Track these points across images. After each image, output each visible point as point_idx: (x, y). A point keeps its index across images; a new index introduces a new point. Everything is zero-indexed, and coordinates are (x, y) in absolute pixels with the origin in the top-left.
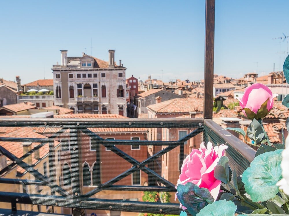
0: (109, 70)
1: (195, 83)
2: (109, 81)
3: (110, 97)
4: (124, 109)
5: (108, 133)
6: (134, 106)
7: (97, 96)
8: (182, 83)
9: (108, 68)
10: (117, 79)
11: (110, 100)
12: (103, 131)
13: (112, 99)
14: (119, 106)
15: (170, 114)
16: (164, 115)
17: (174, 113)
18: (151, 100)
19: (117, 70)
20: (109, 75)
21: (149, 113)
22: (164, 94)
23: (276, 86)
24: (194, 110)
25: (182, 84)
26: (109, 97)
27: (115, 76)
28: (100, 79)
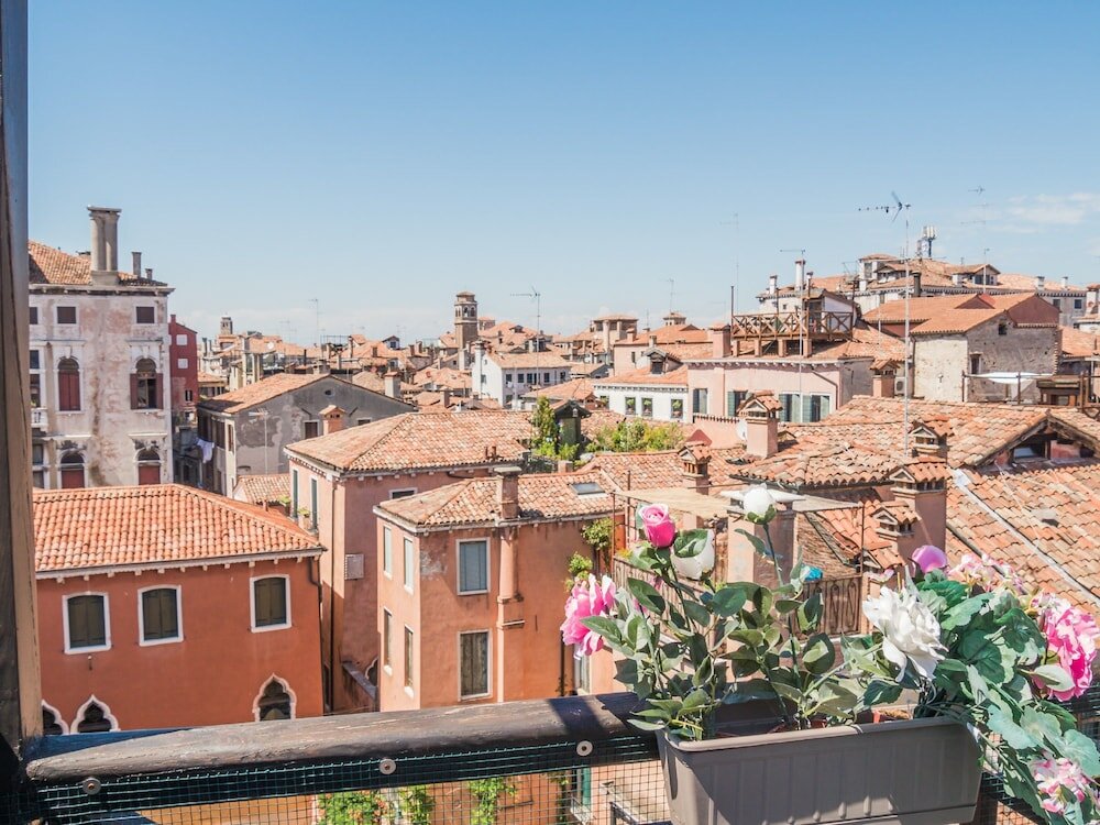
0: (94, 293)
1: (420, 351)
2: (94, 341)
3: (98, 410)
4: (161, 457)
5: (149, 568)
6: (200, 442)
7: (38, 406)
8: (375, 349)
9: (89, 284)
10: (128, 331)
11: (96, 421)
12: (129, 561)
13: (105, 416)
14: (139, 445)
15: (397, 477)
16: (373, 480)
17: (410, 471)
18: (277, 420)
19: (129, 293)
20: (94, 314)
21: (296, 472)
22: (328, 393)
23: (742, 365)
24: (482, 455)
25: (375, 355)
26: (94, 409)
27: (119, 320)
28: (50, 329)
